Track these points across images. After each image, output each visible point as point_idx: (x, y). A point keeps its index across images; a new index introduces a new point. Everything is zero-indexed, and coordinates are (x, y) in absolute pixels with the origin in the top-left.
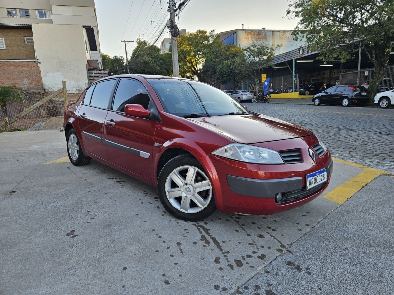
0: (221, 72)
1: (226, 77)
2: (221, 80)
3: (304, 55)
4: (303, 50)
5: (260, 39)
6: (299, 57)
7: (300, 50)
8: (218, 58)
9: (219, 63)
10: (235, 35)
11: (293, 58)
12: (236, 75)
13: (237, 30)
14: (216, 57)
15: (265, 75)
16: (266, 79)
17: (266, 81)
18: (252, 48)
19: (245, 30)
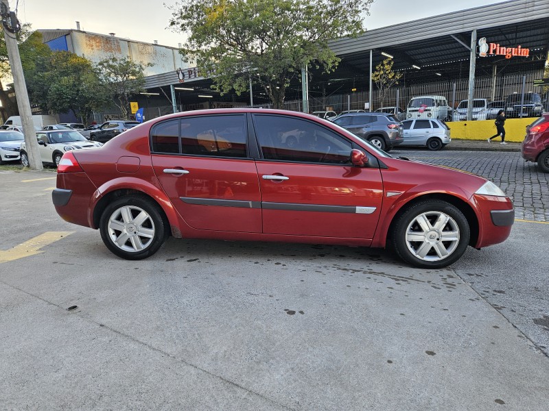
0: (60, 95)
1: (69, 102)
2: (60, 108)
3: (185, 81)
4: (183, 73)
5: (110, 50)
6: (178, 83)
7: (178, 74)
8: (46, 72)
9: (52, 80)
10: (68, 38)
11: (171, 83)
12: (87, 100)
13: (71, 31)
14: (44, 69)
15: (136, 104)
16: (137, 109)
17: (138, 112)
18: (111, 63)
19: (84, 32)
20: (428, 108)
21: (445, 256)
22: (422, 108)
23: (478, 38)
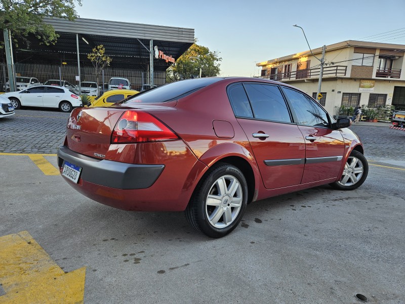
20: (125, 87)
21: (356, 182)
22: (121, 86)
23: (154, 46)
